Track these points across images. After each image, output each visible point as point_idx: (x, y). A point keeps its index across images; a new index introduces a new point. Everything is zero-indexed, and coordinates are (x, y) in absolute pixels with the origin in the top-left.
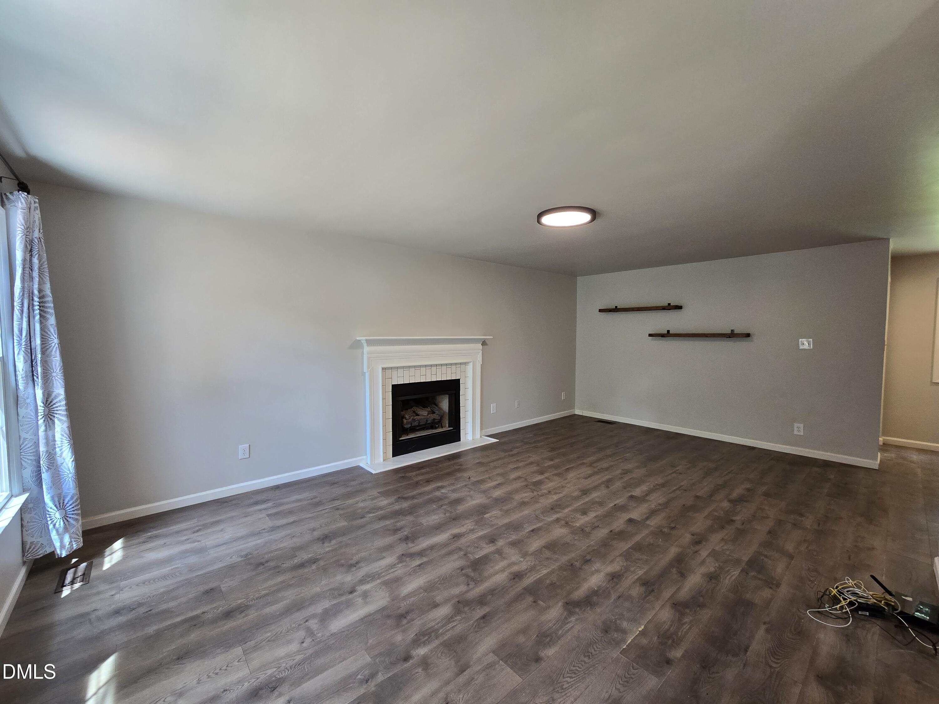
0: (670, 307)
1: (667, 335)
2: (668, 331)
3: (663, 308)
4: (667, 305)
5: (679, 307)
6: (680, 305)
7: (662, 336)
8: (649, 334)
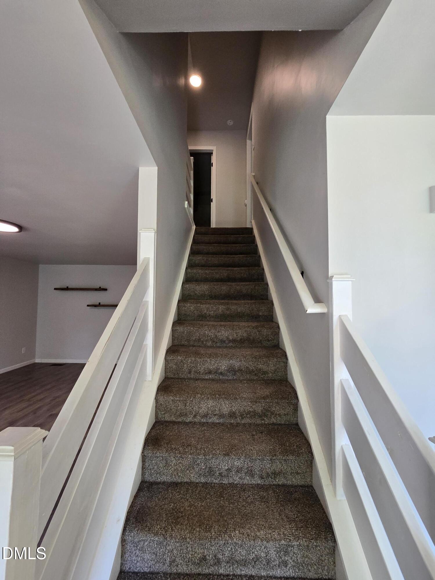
0: (101, 289)
1: (99, 305)
2: (100, 303)
3: (96, 290)
4: (99, 288)
5: (106, 290)
6: (105, 288)
7: (95, 306)
8: (87, 305)
